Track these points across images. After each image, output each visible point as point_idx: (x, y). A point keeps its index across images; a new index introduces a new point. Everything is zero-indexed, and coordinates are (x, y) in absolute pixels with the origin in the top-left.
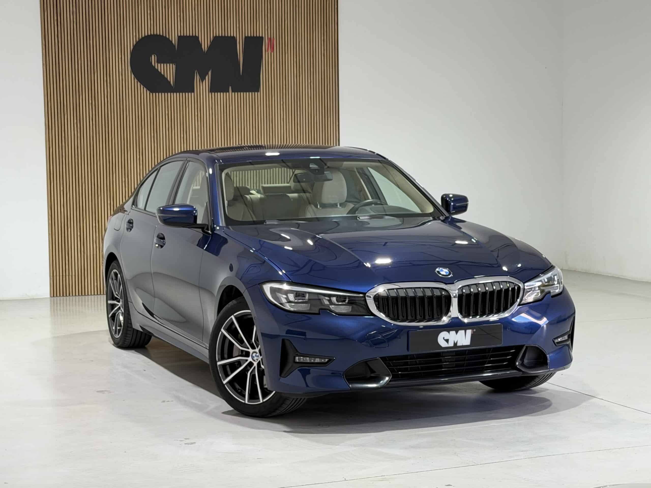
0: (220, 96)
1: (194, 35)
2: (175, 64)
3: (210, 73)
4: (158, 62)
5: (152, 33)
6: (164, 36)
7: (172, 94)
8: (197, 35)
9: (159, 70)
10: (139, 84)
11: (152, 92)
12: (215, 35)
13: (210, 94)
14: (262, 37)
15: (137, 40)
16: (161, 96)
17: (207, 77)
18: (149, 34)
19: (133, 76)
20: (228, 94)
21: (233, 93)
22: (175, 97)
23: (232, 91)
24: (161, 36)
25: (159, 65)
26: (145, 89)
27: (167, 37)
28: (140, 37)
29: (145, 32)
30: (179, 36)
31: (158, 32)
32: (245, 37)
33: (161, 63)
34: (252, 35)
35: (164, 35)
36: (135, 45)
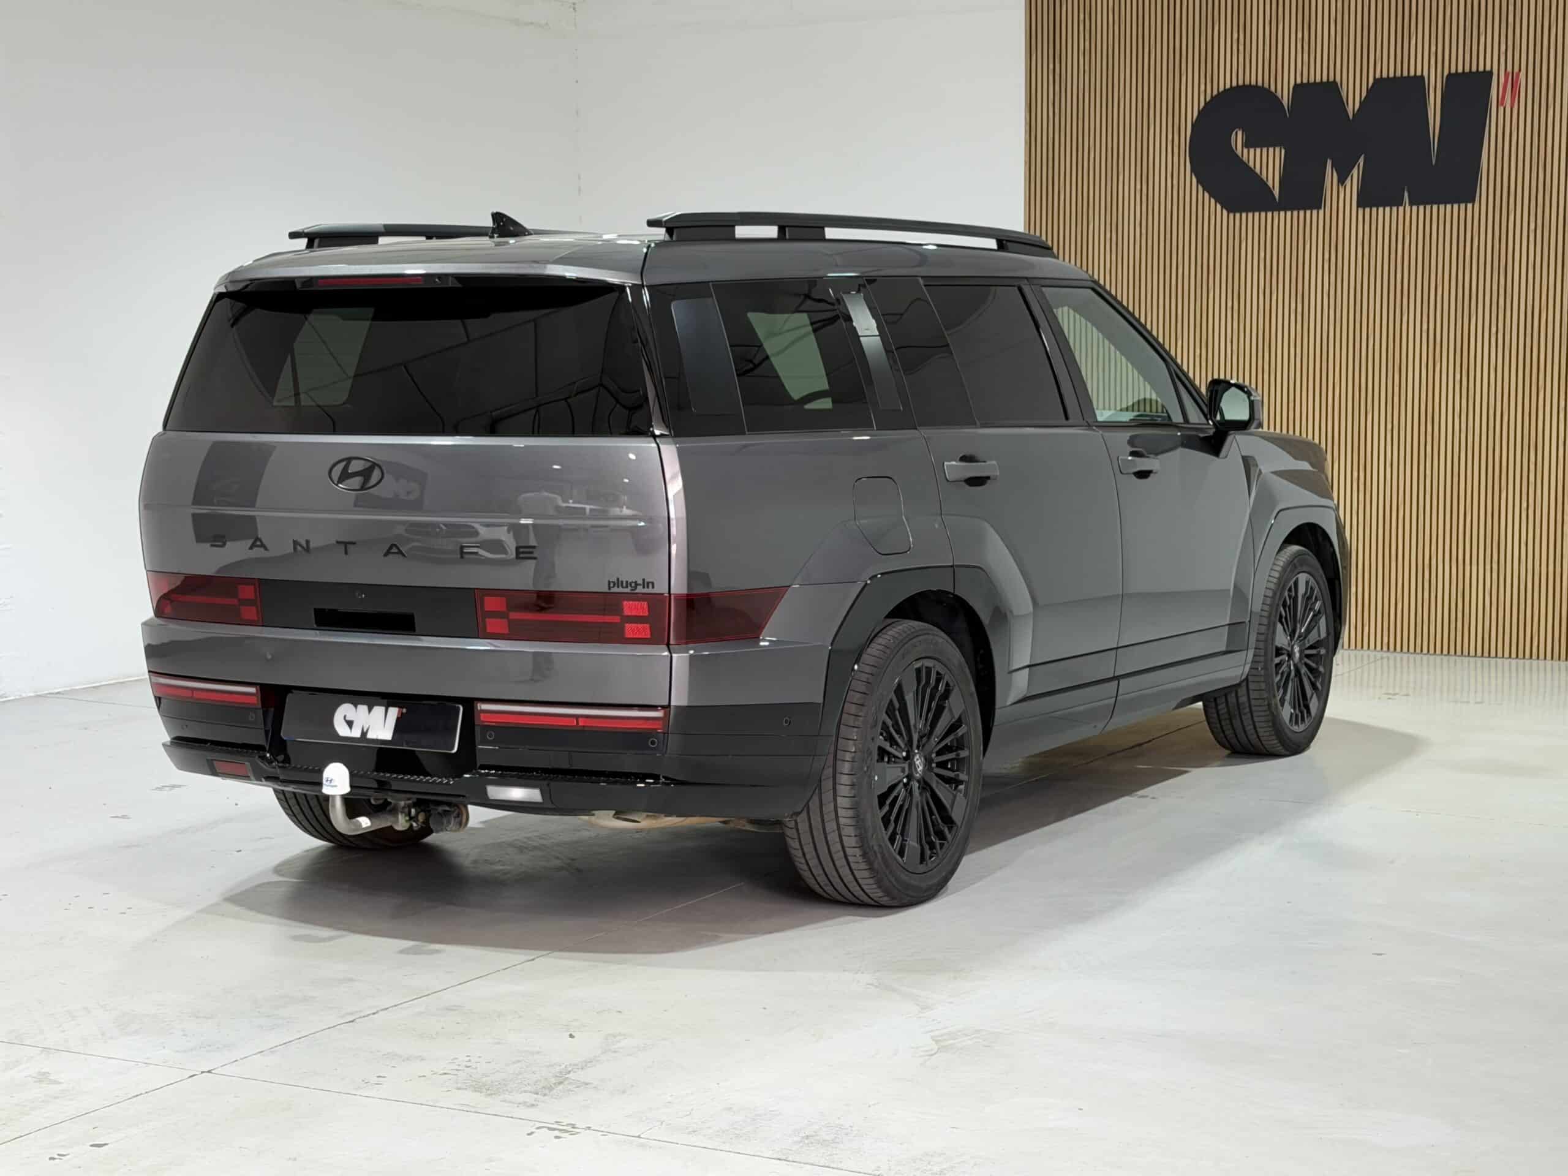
0: (1383, 214)
1: (1331, 79)
2: (1285, 149)
3: (1361, 161)
4: (1246, 147)
5: (1241, 83)
6: (1265, 89)
7: (1276, 214)
8: (1338, 79)
9: (1251, 164)
10: (1207, 195)
11: (1234, 212)
12: (1378, 76)
13: (1361, 211)
14: (1491, 73)
15: (1208, 98)
16: (1254, 219)
17: (1355, 172)
18: (1234, 84)
19: (1194, 180)
20: (1401, 209)
21: (1415, 208)
22: (1284, 219)
23: (1411, 204)
24: (1259, 87)
25: (1252, 151)
26: (1219, 207)
27: (1273, 89)
28: (1215, 92)
29: (1224, 82)
30: (1299, 85)
31: (1254, 77)
32: (1450, 74)
33: (1255, 146)
34: (1467, 70)
35: (1266, 85)
36: (1203, 109)
